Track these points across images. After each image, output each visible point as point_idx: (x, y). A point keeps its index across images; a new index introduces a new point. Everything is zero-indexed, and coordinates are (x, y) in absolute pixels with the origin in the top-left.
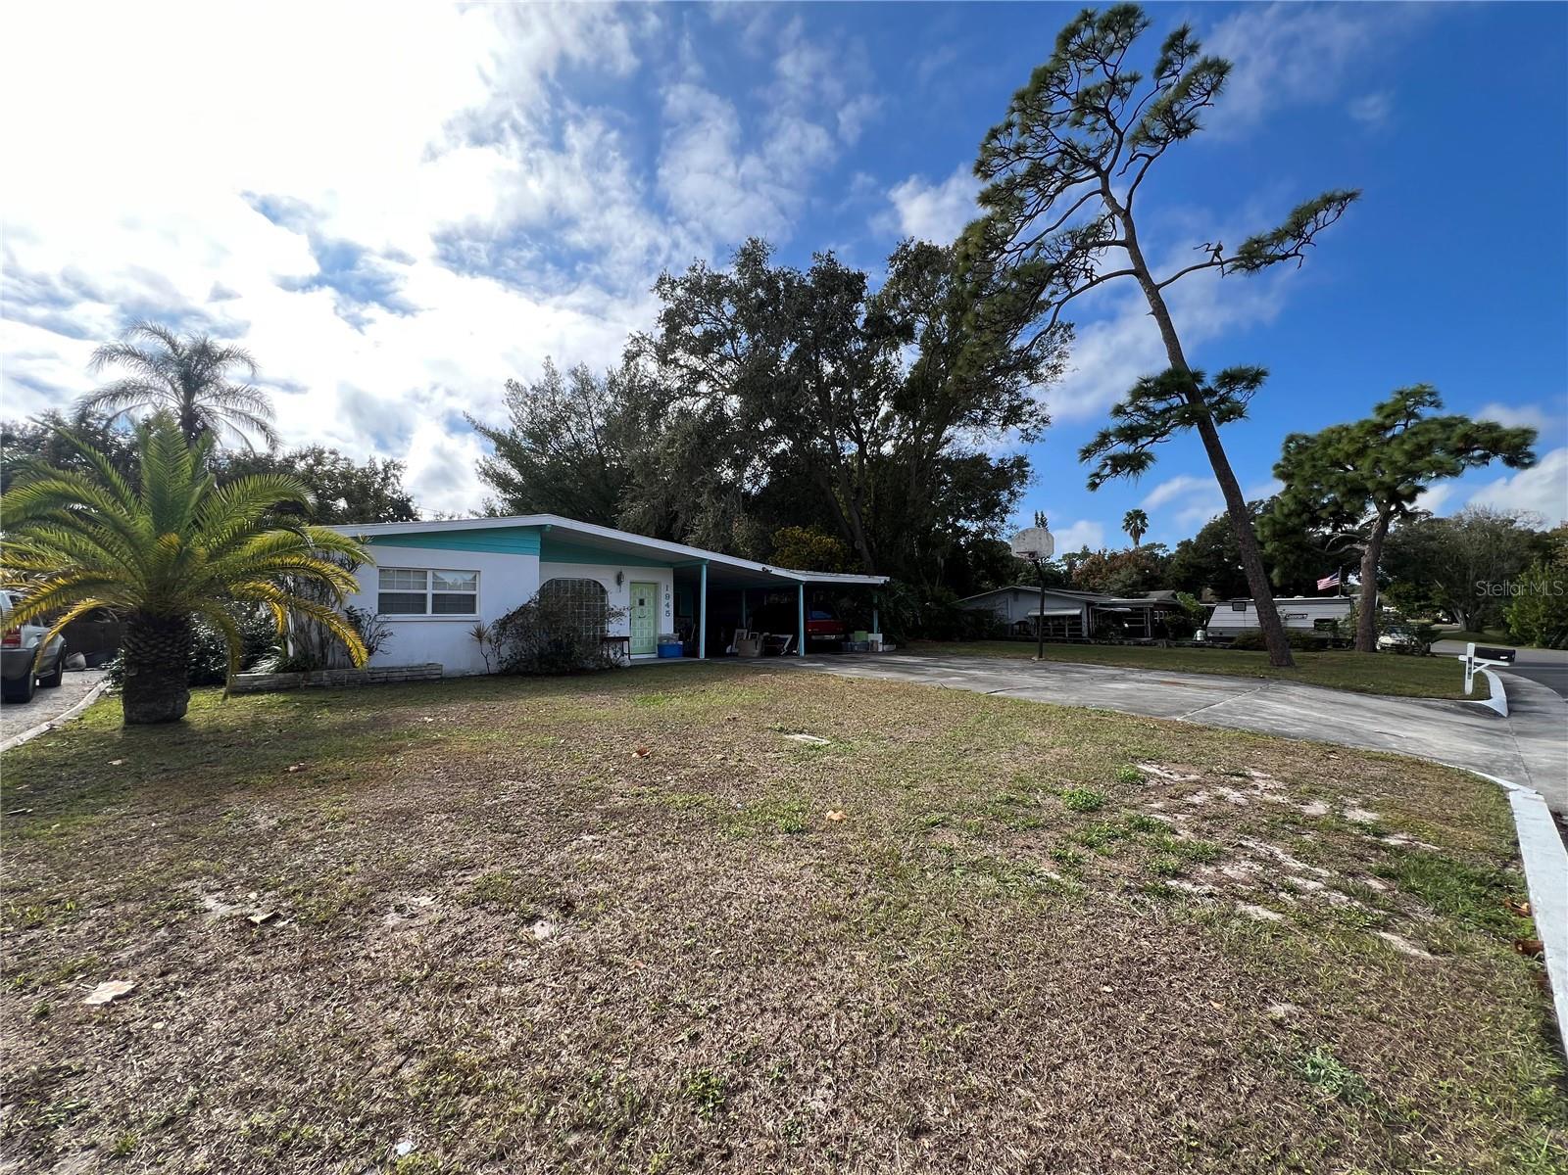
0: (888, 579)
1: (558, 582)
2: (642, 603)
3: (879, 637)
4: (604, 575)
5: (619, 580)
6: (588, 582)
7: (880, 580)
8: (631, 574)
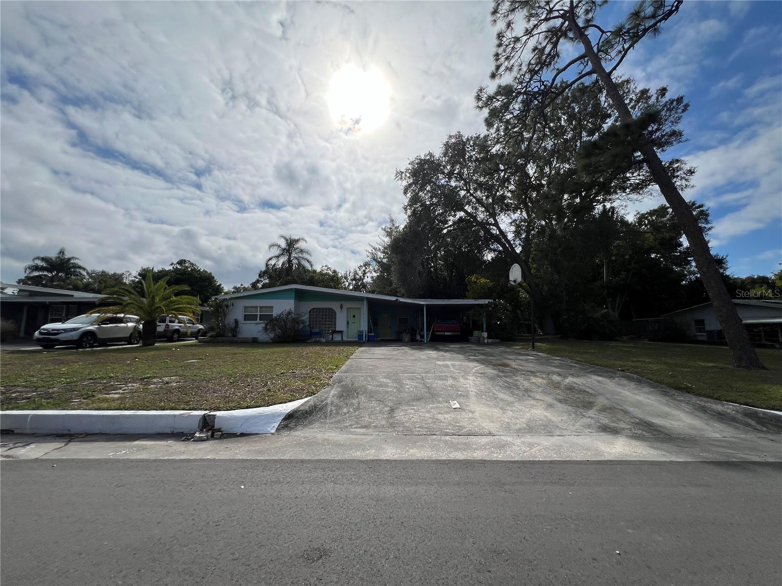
0: (491, 301)
1: (317, 309)
2: (354, 316)
3: (485, 334)
4: (335, 306)
5: (341, 307)
6: (329, 309)
7: (486, 301)
8: (347, 305)
